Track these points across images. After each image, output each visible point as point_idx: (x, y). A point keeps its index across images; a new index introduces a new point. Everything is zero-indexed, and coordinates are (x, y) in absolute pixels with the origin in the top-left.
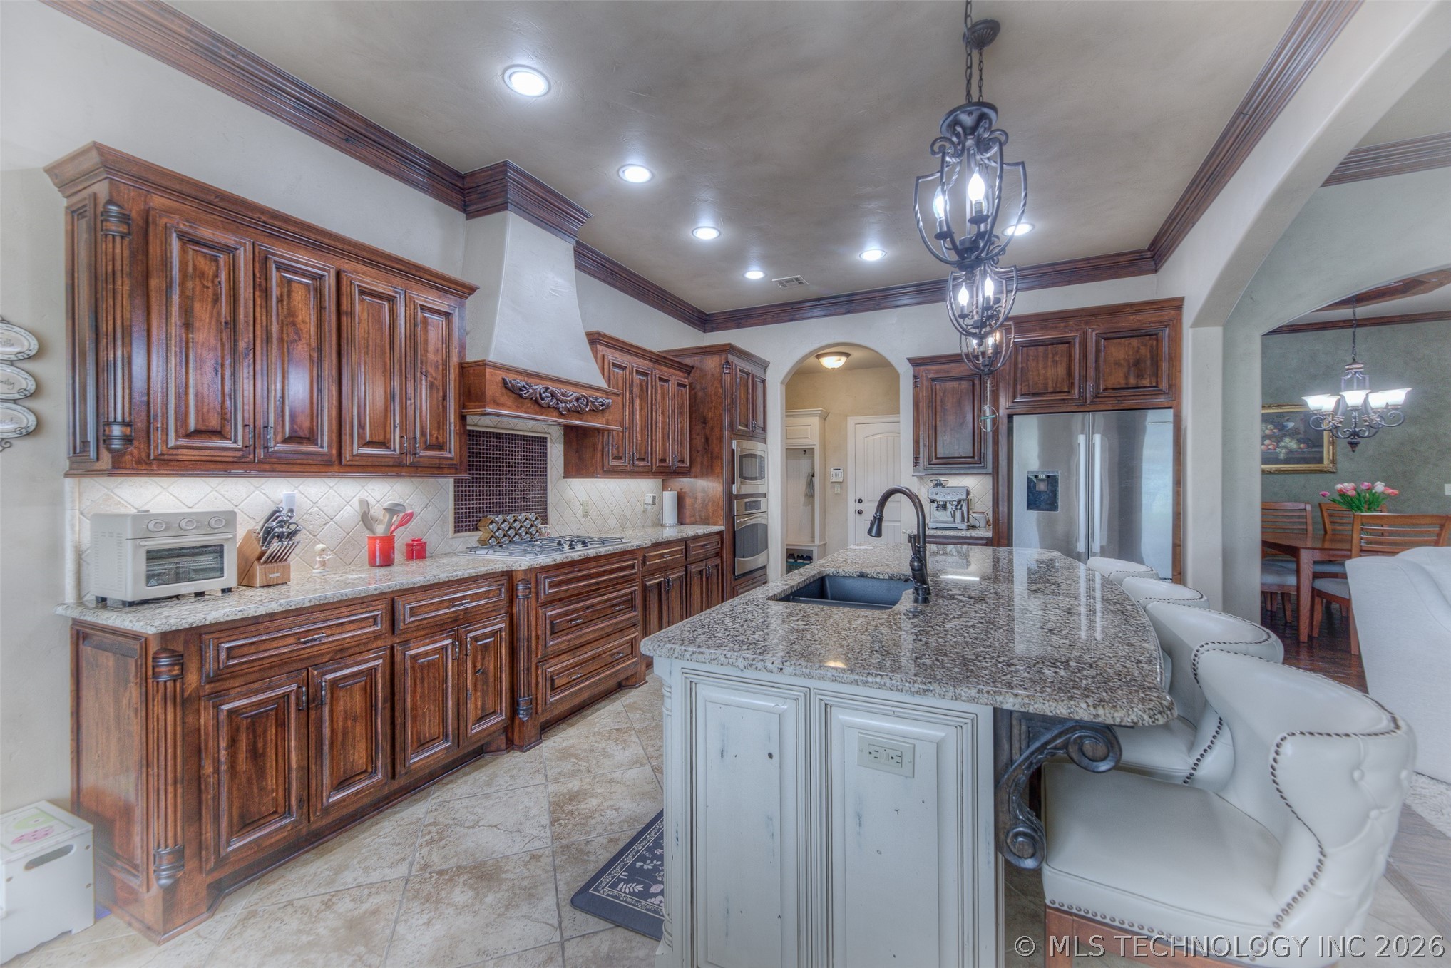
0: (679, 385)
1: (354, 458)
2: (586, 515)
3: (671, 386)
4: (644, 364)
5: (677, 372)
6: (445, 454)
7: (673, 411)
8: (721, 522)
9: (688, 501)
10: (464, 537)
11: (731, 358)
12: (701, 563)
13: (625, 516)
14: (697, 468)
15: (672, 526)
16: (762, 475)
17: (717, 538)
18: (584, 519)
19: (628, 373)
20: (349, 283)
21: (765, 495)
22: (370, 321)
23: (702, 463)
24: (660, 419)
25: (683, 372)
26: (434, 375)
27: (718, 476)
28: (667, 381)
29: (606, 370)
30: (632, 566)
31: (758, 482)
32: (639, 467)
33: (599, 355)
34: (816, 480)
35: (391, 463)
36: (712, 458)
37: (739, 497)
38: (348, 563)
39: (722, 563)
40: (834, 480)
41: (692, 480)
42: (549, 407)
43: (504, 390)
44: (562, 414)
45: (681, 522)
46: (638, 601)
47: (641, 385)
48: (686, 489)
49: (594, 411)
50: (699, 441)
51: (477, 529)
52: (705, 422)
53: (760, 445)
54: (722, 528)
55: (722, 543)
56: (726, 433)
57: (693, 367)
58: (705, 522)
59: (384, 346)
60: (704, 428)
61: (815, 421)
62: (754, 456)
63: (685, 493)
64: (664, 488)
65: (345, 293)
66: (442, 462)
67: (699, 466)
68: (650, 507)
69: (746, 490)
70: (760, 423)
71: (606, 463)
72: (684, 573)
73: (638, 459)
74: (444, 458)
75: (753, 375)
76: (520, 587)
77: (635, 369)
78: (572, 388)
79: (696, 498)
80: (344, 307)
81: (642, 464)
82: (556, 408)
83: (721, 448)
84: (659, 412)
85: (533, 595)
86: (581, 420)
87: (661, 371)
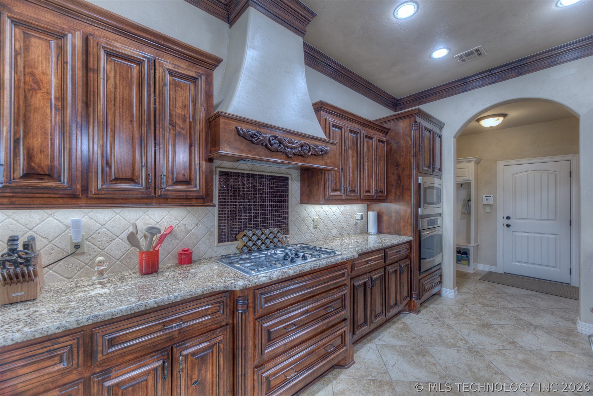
0: (380, 141)
1: (100, 192)
2: (315, 227)
3: (374, 141)
4: (356, 127)
5: (378, 133)
6: (192, 188)
7: (375, 158)
8: (410, 234)
9: (385, 218)
10: (225, 245)
11: (418, 119)
12: (396, 265)
13: (342, 227)
14: (392, 196)
15: (374, 234)
16: (439, 201)
17: (407, 246)
18: (314, 230)
19: (343, 132)
20: (95, 45)
21: (440, 215)
22: (118, 77)
23: (395, 193)
24: (366, 164)
25: (382, 133)
26: (181, 126)
27: (408, 202)
28: (371, 138)
29: (327, 129)
30: (343, 275)
31: (436, 206)
32: (351, 196)
33: (323, 119)
34: (472, 204)
35: (139, 196)
36: (403, 189)
37: (424, 217)
38: (131, 268)
39: (411, 262)
40: (485, 203)
41: (388, 204)
42: (277, 151)
43: (237, 137)
44: (289, 157)
45: (380, 231)
46: (348, 302)
47: (353, 141)
48: (383, 210)
49: (315, 155)
50: (393, 179)
51: (236, 240)
52: (398, 165)
53: (436, 180)
54: (411, 238)
55: (411, 248)
56: (414, 172)
57: (389, 129)
58: (398, 233)
59: (131, 100)
60: (397, 169)
61: (471, 166)
62: (432, 188)
63: (383, 212)
64: (369, 210)
65: (92, 53)
66: (189, 194)
67: (393, 195)
68: (359, 222)
69: (428, 212)
70: (438, 165)
71: (327, 193)
72: (383, 273)
73: (350, 191)
74: (190, 191)
75: (433, 132)
76: (240, 302)
77: (348, 129)
78: (297, 138)
79: (391, 217)
80: (91, 65)
81: (353, 194)
82: (283, 152)
83: (410, 182)
84: (366, 159)
85: (251, 310)
86: (305, 162)
87: (367, 131)
